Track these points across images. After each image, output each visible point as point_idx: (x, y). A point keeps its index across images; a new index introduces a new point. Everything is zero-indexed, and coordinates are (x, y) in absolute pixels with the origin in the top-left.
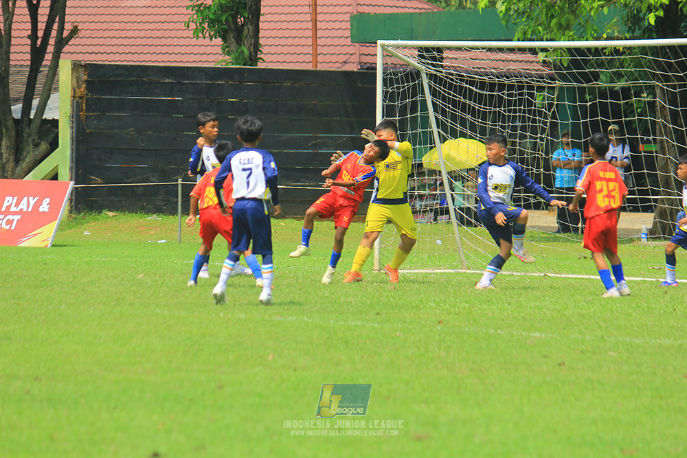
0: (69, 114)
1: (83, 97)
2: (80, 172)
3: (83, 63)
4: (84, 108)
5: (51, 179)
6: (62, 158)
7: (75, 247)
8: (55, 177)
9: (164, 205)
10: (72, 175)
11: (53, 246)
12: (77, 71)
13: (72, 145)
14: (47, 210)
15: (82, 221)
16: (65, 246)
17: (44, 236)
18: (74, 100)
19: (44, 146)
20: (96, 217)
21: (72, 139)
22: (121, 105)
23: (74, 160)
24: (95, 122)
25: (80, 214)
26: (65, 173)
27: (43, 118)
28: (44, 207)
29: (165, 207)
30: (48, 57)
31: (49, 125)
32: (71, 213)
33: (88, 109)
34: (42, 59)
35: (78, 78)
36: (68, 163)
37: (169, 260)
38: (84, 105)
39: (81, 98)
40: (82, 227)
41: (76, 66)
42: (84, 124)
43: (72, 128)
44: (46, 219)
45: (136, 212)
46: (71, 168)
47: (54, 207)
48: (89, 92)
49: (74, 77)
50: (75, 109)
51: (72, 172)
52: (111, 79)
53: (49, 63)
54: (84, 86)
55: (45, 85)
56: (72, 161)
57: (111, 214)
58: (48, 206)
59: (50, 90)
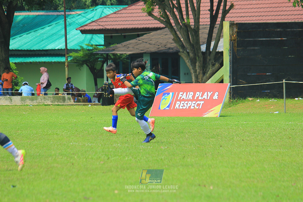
0: (228, 49)
1: (235, 40)
2: (234, 78)
3: (235, 22)
4: (236, 46)
5: (219, 83)
6: (225, 71)
7: (231, 117)
8: (222, 81)
9: (278, 94)
10: (230, 80)
11: (220, 116)
12: (232, 27)
13: (230, 65)
14: (217, 98)
15: (236, 103)
16: (226, 116)
17: (215, 112)
18: (231, 42)
19: (217, 65)
20: (243, 101)
21: (230, 61)
22: (255, 43)
23: (231, 72)
24: (242, 52)
25: (235, 99)
26: (227, 80)
27: (217, 51)
28: (216, 97)
29: (278, 95)
30: (219, 20)
31: (220, 55)
32: (230, 99)
33: (238, 46)
34: (216, 21)
35: (233, 30)
36: (228, 74)
37: (278, 122)
38: (236, 44)
39: (234, 40)
40: (236, 106)
41: (232, 25)
42: (236, 54)
43: (230, 56)
44: (216, 103)
45: (264, 98)
46: (230, 77)
47: (220, 97)
48: (238, 37)
49: (231, 30)
50: (231, 46)
51: (230, 78)
52: (250, 30)
53: (219, 23)
54: (236, 34)
55: (217, 34)
56: (230, 73)
57: (250, 99)
58: (217, 96)
59: (220, 37)
